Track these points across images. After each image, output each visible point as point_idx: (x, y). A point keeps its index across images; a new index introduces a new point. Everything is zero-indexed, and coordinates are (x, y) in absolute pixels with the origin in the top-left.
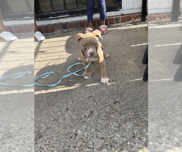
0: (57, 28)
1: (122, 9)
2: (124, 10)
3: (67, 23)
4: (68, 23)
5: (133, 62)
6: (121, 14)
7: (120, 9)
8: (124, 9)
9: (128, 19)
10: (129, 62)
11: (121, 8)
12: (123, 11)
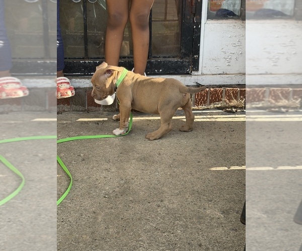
1: (200, 72)
2: (202, 74)
5: (219, 214)
6: (195, 84)
7: (194, 70)
8: (205, 72)
9: (212, 97)
10: (208, 212)
11: (197, 70)
12: (200, 78)
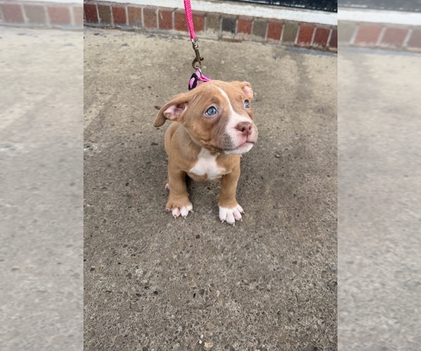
0: (210, 26)
3: (238, 17)
4: (240, 18)
